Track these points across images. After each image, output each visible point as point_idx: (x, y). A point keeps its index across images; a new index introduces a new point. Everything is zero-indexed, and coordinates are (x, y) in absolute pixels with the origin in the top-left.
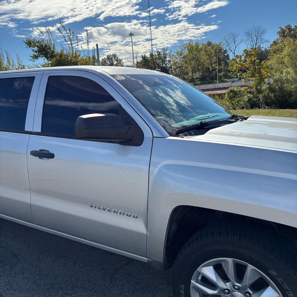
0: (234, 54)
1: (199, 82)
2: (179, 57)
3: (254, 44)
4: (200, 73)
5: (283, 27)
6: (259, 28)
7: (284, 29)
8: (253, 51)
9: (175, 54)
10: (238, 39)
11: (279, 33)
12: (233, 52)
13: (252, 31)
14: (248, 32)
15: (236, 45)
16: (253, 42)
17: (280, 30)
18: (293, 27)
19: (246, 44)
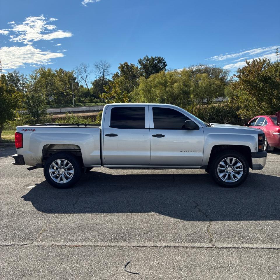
0: (86, 82)
1: (55, 105)
2: (34, 81)
3: (102, 75)
4: (55, 97)
5: (122, 64)
6: (105, 62)
7: (123, 65)
8: (117, 84)
9: (27, 77)
10: (88, 70)
11: (119, 68)
12: (85, 80)
13: (99, 64)
14: (96, 65)
15: (87, 75)
16: (101, 73)
17: (120, 65)
18: (130, 65)
19: (95, 74)
